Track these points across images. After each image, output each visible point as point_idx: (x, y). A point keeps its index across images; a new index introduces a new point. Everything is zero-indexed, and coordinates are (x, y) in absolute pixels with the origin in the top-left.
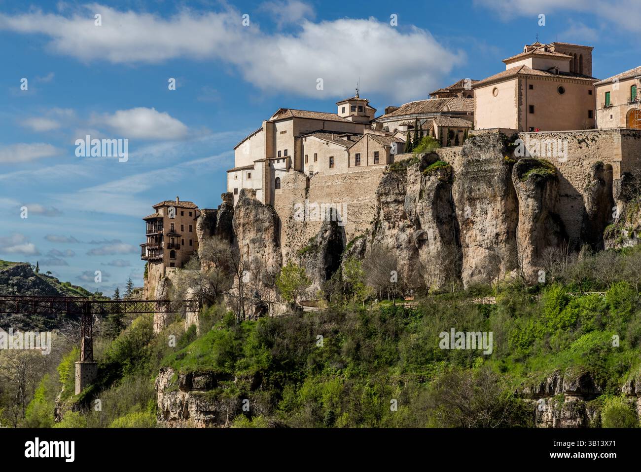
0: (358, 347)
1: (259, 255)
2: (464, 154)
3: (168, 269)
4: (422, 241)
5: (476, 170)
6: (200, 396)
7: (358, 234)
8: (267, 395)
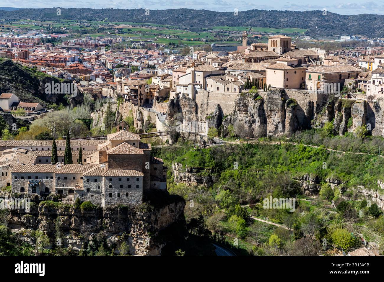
0: (241, 159)
1: (190, 116)
2: (268, 95)
3: (140, 108)
4: (254, 121)
5: (272, 101)
6: (195, 175)
7: (228, 114)
8: (216, 175)
